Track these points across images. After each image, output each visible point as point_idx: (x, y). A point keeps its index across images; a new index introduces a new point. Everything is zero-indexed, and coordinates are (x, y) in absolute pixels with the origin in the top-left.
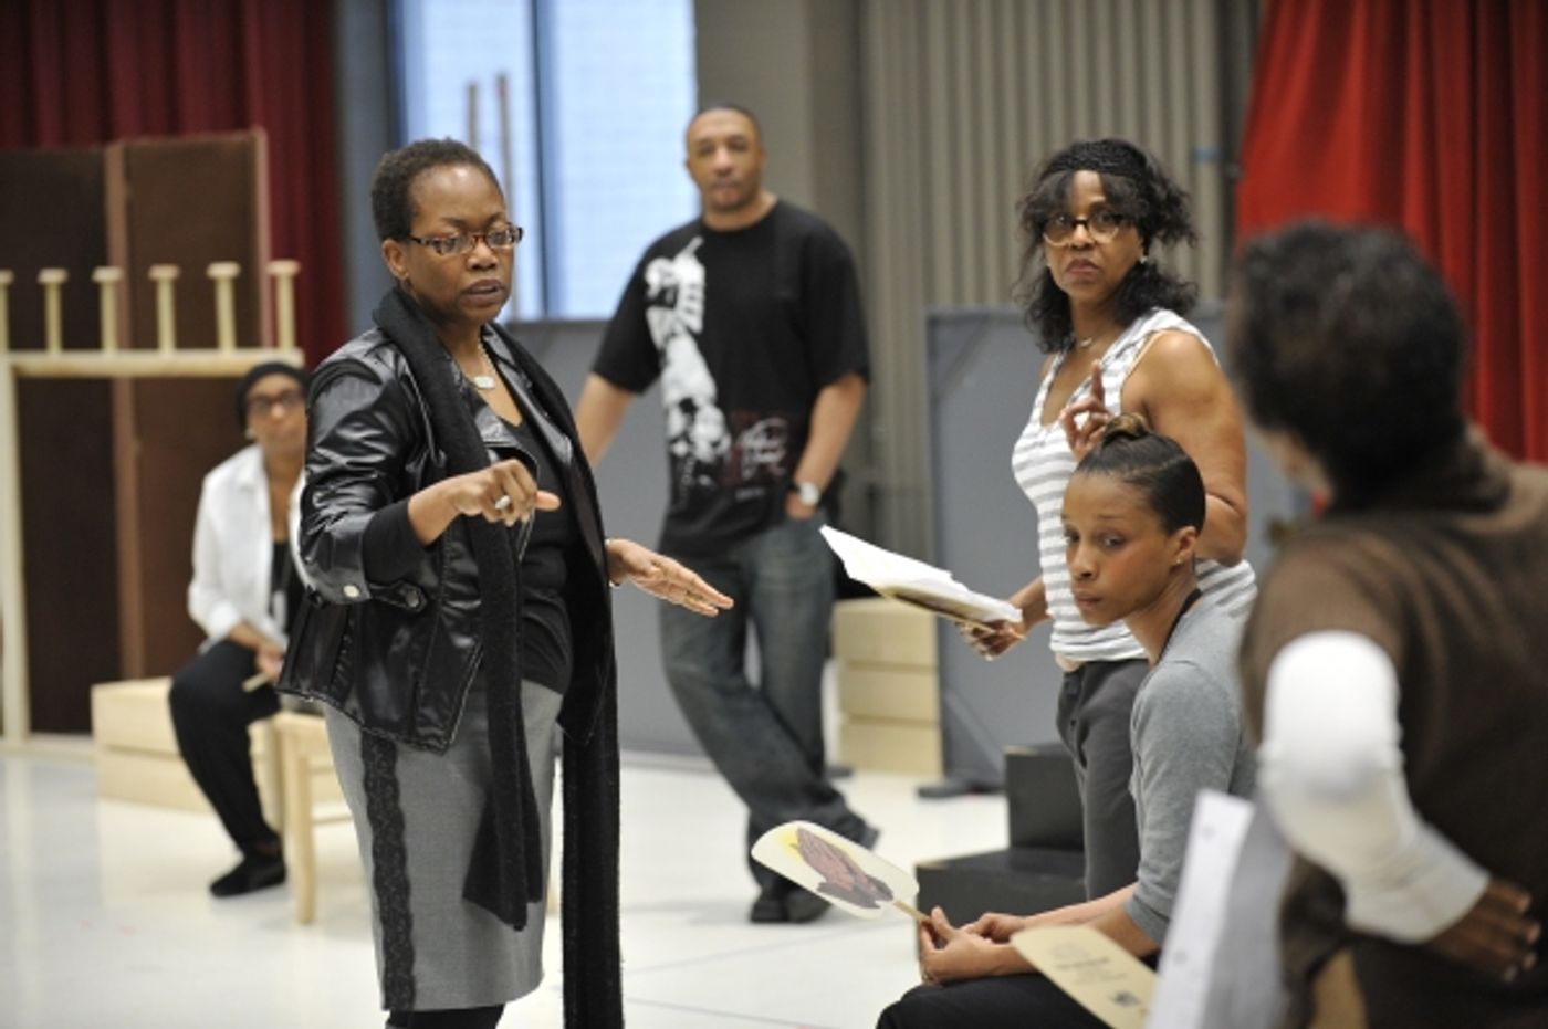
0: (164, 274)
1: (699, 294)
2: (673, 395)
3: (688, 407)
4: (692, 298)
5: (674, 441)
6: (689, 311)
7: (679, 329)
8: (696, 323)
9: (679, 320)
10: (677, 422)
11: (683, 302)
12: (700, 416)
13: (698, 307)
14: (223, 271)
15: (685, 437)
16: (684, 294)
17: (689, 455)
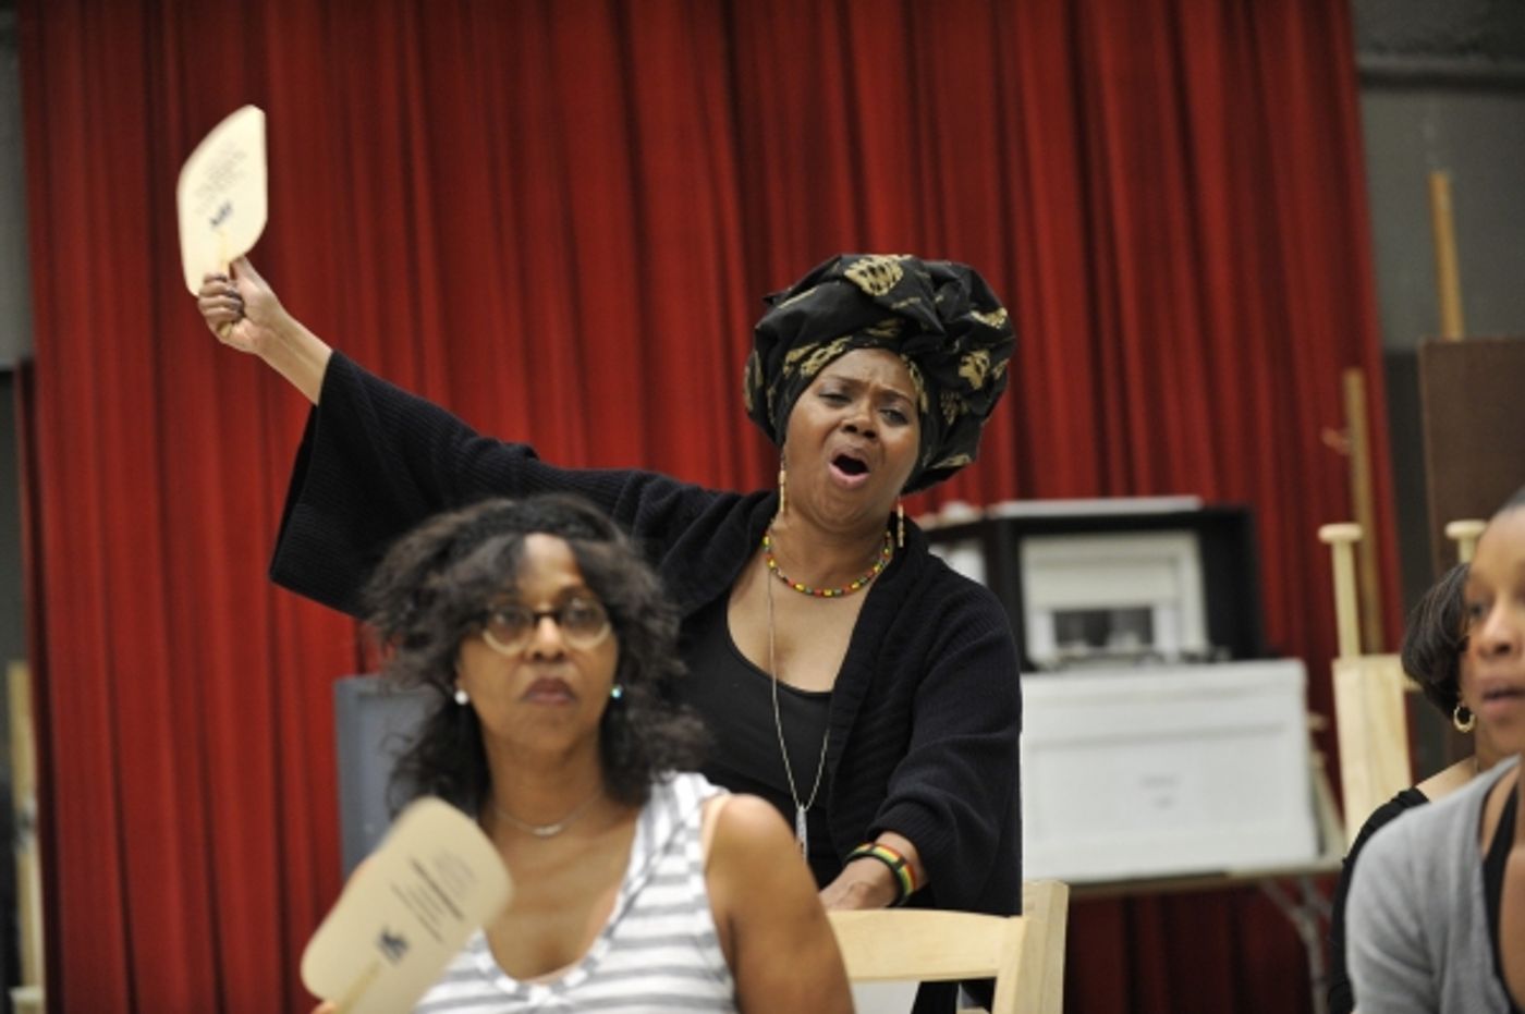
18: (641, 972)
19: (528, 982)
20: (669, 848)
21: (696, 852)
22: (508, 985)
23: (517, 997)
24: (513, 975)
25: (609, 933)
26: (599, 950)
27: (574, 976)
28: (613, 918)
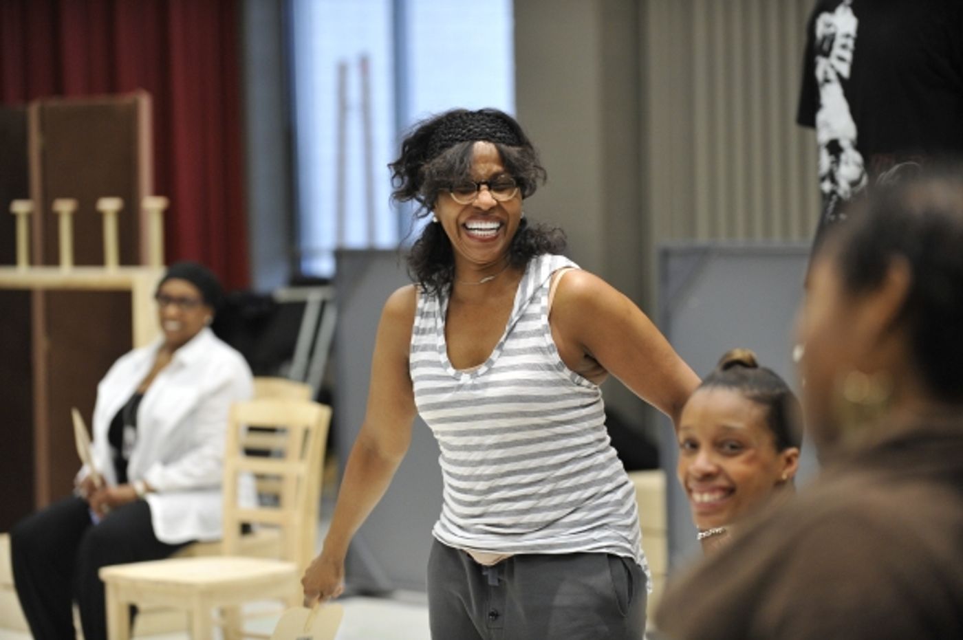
0: (65, 207)
1: (850, 43)
2: (824, 136)
3: (834, 148)
4: (844, 47)
5: (823, 179)
6: (841, 59)
7: (832, 76)
8: (845, 70)
9: (832, 67)
10: (825, 160)
11: (837, 51)
12: (843, 157)
13: (848, 55)
14: (110, 205)
15: (831, 176)
16: (839, 41)
17: (833, 192)
18: (513, 368)
19: (460, 371)
20: (533, 299)
21: (545, 302)
22: (451, 371)
23: (455, 378)
24: (454, 367)
25: (501, 346)
26: (495, 355)
27: (483, 369)
28: (502, 340)
